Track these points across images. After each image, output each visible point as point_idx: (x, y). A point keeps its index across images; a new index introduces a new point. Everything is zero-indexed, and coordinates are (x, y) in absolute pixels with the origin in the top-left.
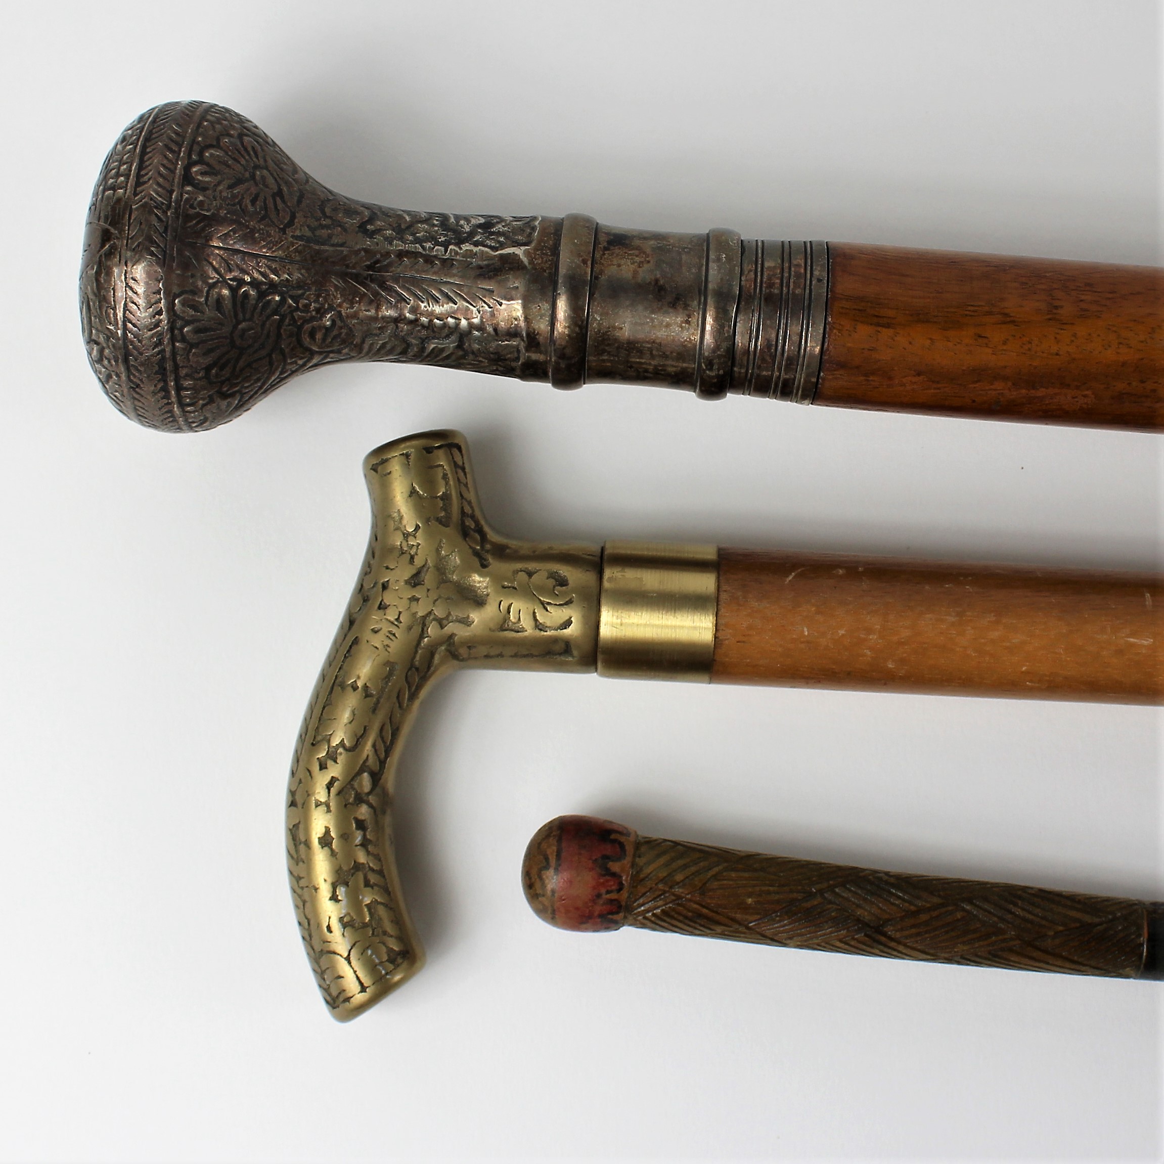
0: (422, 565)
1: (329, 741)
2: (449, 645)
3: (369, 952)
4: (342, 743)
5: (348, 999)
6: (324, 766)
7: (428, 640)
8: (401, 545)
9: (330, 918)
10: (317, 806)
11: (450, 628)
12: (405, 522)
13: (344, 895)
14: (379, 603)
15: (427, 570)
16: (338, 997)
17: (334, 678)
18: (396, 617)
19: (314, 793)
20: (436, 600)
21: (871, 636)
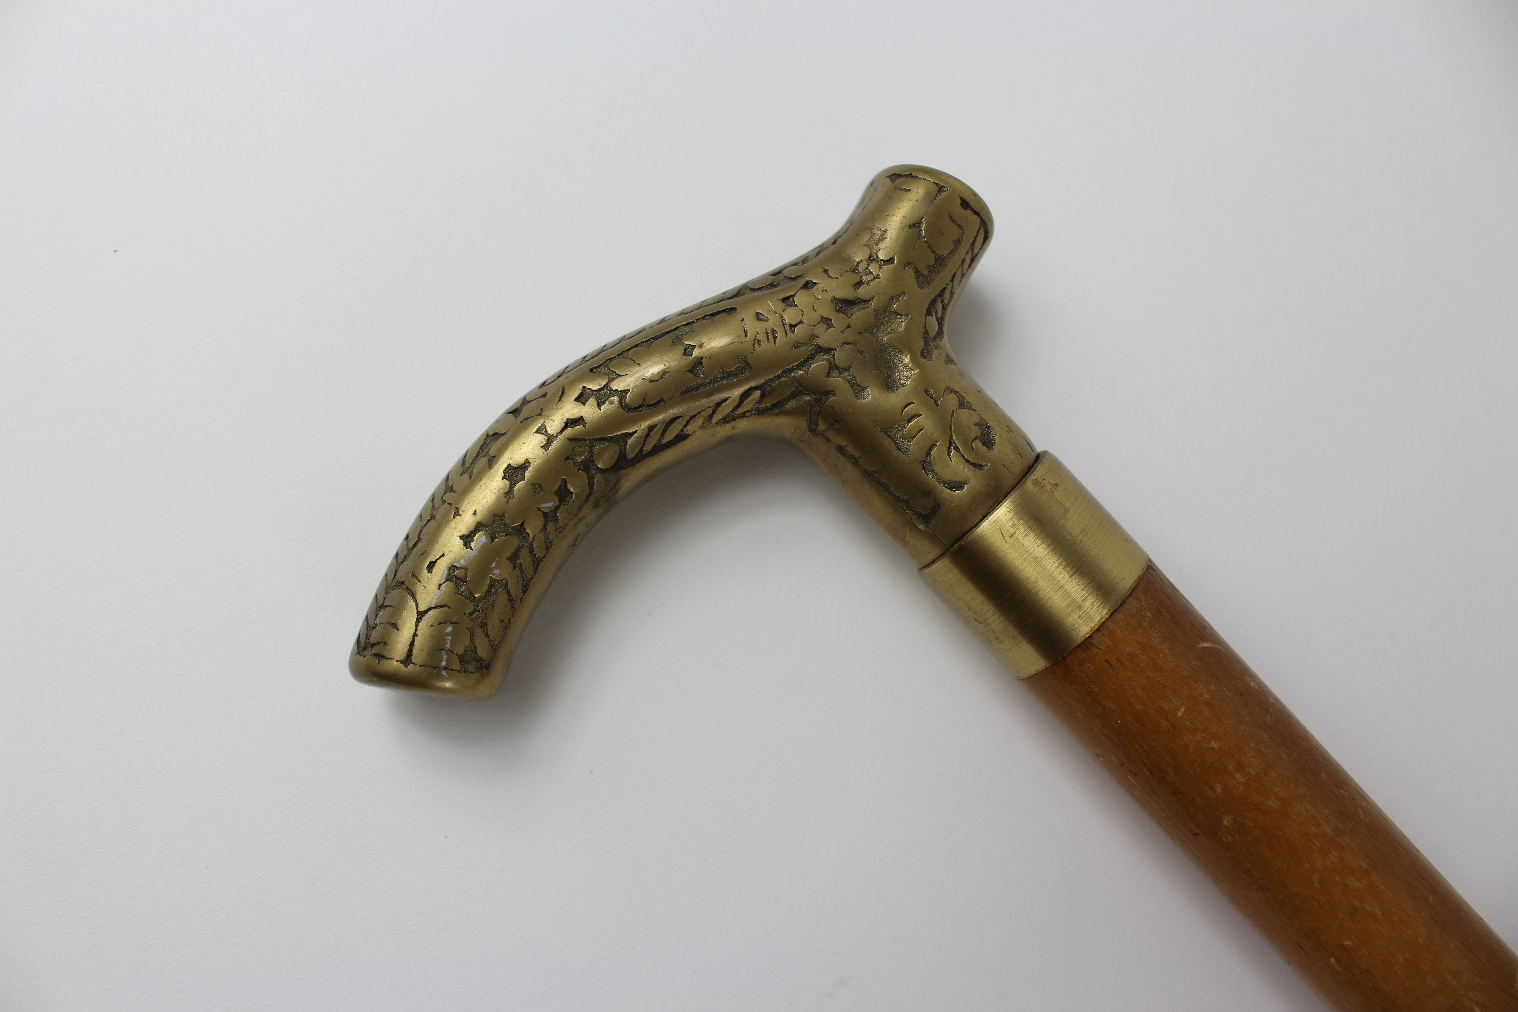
0: (864, 299)
1: (611, 381)
2: (817, 401)
3: (449, 629)
4: (623, 393)
5: (380, 656)
6: (583, 399)
7: (802, 374)
8: (859, 263)
9: (443, 555)
10: (537, 432)
11: (837, 381)
12: (882, 245)
13: (479, 546)
14: (787, 295)
15: (864, 309)
16: (373, 645)
17: (675, 327)
18: (793, 323)
19: (547, 417)
20: (847, 343)
21: (1238, 776)
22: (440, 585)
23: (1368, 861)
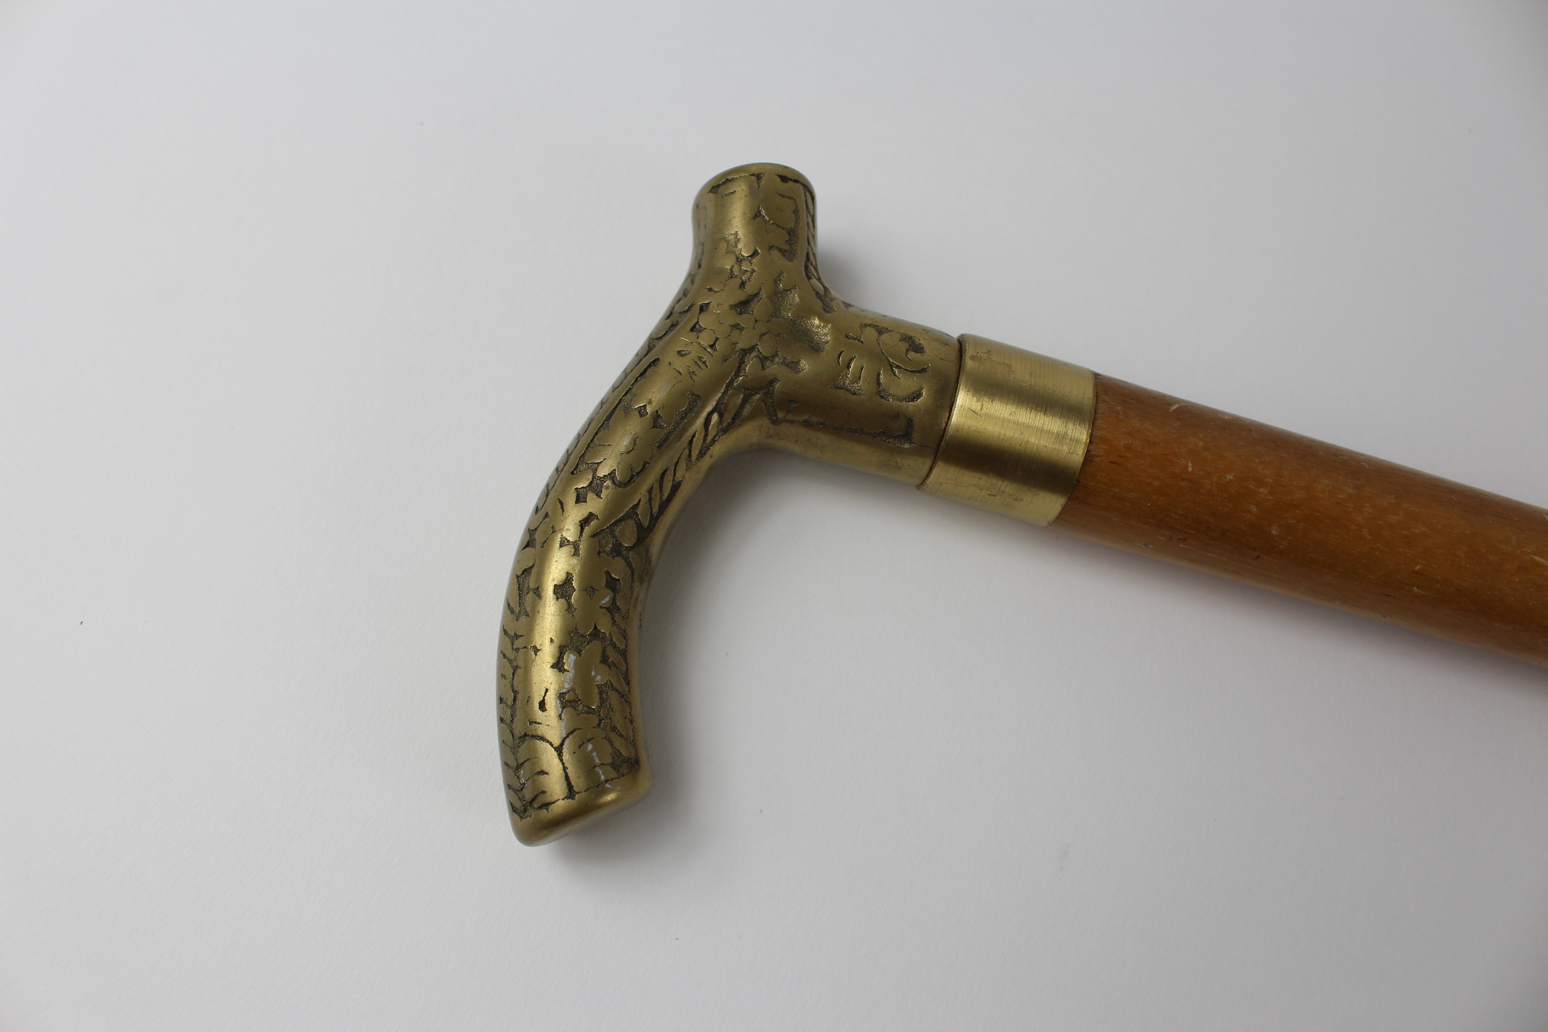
0: (754, 293)
1: (595, 471)
2: (766, 394)
3: (590, 747)
4: (611, 475)
5: (546, 805)
6: (582, 499)
7: (743, 379)
8: (731, 269)
9: (547, 690)
10: (561, 546)
11: (773, 369)
12: (740, 246)
13: (572, 664)
14: (692, 325)
15: (759, 301)
16: (531, 802)
17: (618, 401)
18: (712, 343)
19: (561, 530)
20: (763, 335)
21: (1261, 490)
22: (560, 715)
23: (1393, 496)
